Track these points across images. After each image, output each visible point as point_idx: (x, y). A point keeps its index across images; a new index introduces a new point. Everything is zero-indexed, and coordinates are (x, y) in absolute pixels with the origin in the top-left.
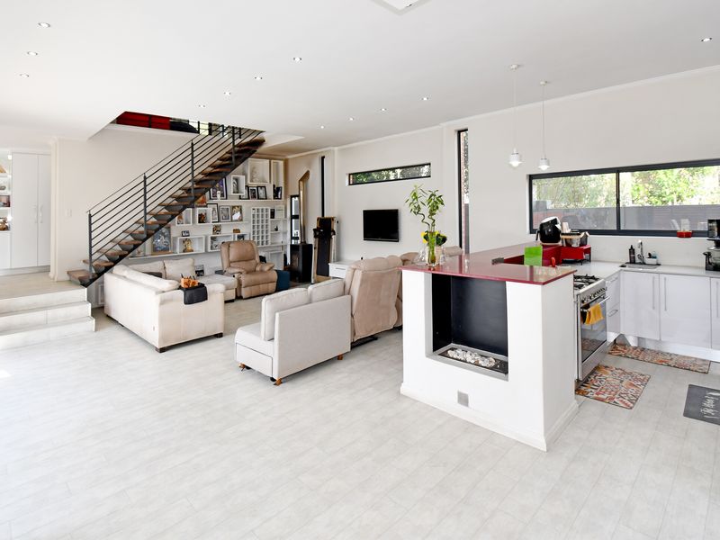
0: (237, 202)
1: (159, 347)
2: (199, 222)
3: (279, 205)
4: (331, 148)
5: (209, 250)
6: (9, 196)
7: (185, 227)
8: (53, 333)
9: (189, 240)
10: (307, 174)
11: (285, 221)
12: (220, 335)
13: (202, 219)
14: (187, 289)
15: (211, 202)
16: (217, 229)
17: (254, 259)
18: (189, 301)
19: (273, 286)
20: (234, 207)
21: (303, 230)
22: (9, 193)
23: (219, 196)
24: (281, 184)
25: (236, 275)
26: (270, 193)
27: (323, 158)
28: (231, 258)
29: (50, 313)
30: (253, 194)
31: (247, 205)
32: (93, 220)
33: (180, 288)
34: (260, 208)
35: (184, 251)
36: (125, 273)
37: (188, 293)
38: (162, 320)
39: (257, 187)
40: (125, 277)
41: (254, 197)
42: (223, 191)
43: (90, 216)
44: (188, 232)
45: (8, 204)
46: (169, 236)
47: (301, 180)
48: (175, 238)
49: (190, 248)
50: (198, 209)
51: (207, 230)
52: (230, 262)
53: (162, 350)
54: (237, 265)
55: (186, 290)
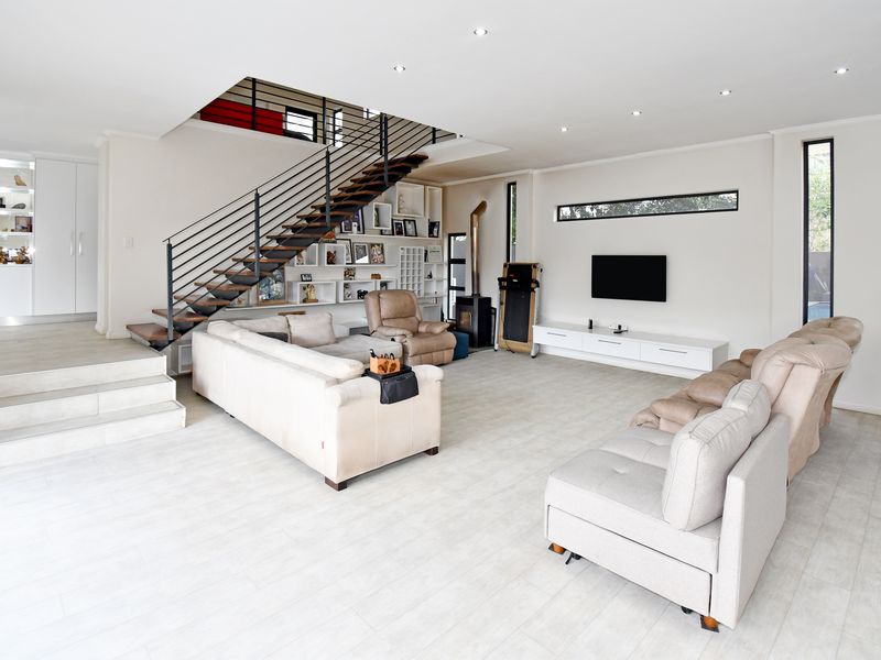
0: (378, 239)
1: (336, 482)
2: (328, 263)
3: (433, 244)
4: (530, 171)
5: (341, 301)
6: (31, 218)
7: (306, 268)
8: (111, 434)
9: (312, 286)
10: (482, 207)
11: (440, 265)
12: (434, 451)
13: (331, 259)
14: (385, 377)
15: (342, 236)
16: (349, 273)
17: (414, 316)
18: (390, 397)
19: (449, 354)
20: (373, 245)
21: (476, 278)
22: (31, 214)
23: (355, 229)
24: (438, 218)
25: (397, 339)
26: (423, 228)
27: (511, 185)
28: (383, 314)
29: (104, 397)
30: (399, 229)
31: (391, 243)
32: (175, 253)
33: (367, 373)
34: (411, 248)
35: (304, 301)
36: (236, 336)
37: (388, 384)
38: (344, 433)
39: (404, 221)
40: (234, 342)
41: (400, 233)
42: (358, 223)
43: (170, 247)
44: (309, 275)
45: (29, 228)
46: (281, 280)
47: (474, 213)
48: (290, 284)
49: (312, 296)
50: (326, 245)
51: (336, 274)
52: (382, 320)
53: (342, 486)
54: (391, 323)
55: (383, 379)
